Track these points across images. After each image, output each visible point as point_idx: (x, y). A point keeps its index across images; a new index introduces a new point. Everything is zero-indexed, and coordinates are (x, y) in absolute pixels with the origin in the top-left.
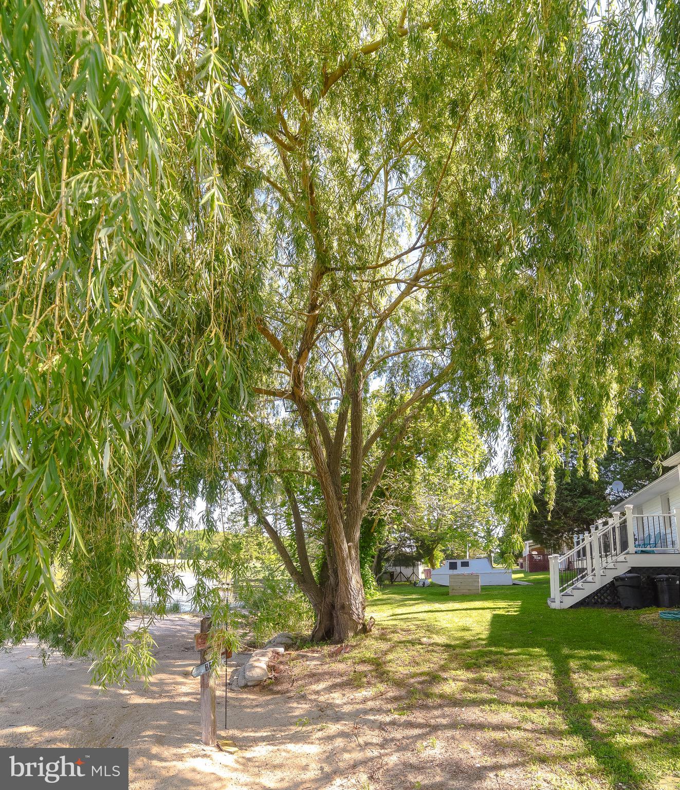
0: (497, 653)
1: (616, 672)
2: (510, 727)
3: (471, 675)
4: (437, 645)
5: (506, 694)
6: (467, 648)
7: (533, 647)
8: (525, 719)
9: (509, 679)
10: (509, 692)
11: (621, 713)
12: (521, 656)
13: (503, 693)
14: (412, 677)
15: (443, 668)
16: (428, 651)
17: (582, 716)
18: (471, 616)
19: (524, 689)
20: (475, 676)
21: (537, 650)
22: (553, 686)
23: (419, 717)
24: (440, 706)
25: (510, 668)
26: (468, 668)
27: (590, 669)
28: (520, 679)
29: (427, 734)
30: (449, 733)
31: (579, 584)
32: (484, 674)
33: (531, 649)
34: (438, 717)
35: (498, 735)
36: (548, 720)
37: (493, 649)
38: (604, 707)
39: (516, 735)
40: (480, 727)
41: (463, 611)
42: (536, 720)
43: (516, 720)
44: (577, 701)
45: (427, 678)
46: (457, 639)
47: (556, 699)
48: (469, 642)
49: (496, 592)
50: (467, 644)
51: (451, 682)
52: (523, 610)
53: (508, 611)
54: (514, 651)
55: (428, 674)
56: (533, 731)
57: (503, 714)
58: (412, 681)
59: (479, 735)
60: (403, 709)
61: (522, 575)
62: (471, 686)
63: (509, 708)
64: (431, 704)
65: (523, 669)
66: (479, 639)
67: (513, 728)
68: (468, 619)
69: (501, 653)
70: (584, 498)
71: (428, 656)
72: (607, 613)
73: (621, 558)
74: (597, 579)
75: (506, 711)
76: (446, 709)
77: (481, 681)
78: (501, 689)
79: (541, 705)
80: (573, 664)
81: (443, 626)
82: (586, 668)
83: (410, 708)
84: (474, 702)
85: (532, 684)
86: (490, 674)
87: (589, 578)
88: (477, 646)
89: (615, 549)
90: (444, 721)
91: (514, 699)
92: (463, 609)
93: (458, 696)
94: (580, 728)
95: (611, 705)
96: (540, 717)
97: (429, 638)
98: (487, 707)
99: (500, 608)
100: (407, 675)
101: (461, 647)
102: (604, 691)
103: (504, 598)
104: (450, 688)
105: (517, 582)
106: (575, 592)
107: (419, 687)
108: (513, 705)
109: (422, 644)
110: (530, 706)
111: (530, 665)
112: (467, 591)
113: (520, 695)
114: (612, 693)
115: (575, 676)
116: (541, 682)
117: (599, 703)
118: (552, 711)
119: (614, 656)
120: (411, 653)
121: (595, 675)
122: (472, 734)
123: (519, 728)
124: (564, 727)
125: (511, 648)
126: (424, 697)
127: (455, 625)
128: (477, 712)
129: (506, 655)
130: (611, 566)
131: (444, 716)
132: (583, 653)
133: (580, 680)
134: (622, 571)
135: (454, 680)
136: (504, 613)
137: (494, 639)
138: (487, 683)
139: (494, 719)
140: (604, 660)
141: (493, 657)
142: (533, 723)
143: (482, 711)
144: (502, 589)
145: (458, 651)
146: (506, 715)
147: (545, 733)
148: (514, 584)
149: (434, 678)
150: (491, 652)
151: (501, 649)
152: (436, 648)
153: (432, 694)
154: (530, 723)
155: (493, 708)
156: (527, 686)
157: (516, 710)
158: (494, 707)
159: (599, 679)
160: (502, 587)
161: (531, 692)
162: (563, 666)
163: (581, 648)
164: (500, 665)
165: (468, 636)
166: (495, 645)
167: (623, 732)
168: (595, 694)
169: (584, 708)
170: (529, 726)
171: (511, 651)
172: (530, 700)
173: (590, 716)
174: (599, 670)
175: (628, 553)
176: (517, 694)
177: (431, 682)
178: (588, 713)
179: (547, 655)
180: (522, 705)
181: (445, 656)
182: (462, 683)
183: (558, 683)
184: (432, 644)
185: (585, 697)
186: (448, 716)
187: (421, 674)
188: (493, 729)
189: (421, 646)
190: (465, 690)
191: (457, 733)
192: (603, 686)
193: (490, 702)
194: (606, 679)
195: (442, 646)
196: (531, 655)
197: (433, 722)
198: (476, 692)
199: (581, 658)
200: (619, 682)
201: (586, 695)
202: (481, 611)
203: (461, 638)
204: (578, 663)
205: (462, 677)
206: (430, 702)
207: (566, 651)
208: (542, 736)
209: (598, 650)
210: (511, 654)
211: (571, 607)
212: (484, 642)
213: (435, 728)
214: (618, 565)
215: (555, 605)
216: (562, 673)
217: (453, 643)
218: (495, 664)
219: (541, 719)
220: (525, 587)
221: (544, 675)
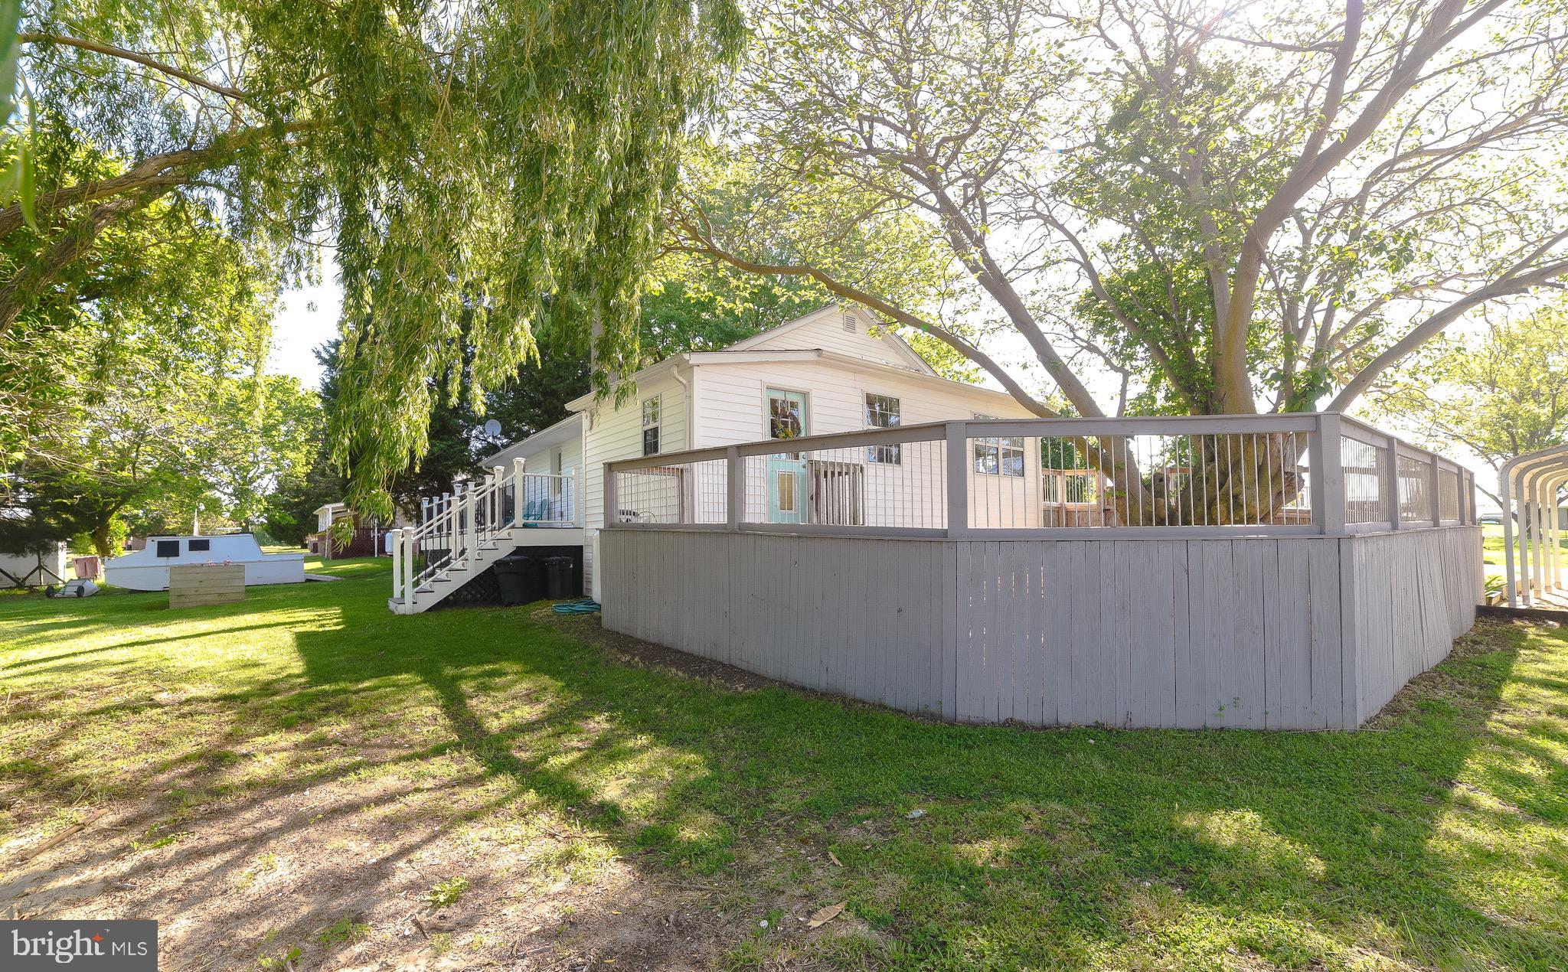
0: (335, 693)
1: (524, 685)
2: (404, 793)
3: (299, 737)
4: (204, 700)
5: (375, 751)
6: (273, 694)
7: (396, 674)
8: (420, 776)
9: (373, 727)
10: (379, 746)
11: (544, 733)
12: (382, 690)
13: (369, 751)
14: (161, 771)
15: (230, 738)
16: (183, 716)
17: (499, 750)
18: (247, 642)
19: (403, 736)
20: (308, 736)
21: (404, 676)
22: (447, 722)
23: (214, 834)
24: (253, 802)
25: (368, 711)
26: (289, 726)
27: (492, 689)
28: (391, 724)
29: (245, 854)
30: (295, 837)
31: (441, 574)
32: (325, 729)
33: (395, 677)
34: (257, 821)
35: (388, 810)
36: (455, 767)
37: (327, 687)
38: (523, 731)
39: (416, 801)
40: (353, 808)
41: (226, 635)
42: (438, 773)
43: (407, 782)
44: (485, 733)
45: (202, 763)
46: (240, 683)
47: (455, 737)
48: (269, 683)
49: (279, 596)
50: (267, 689)
51: (261, 757)
52: (347, 619)
53: (323, 626)
54: (367, 684)
55: (201, 756)
56: (440, 788)
57: (384, 779)
58: (162, 778)
59: (354, 820)
60: (163, 834)
61: (318, 565)
62: (308, 754)
63: (391, 768)
64: (232, 805)
65: (393, 707)
66: (289, 676)
67: (408, 793)
68: (243, 647)
69: (345, 691)
70: (442, 440)
71: (187, 724)
72: (487, 614)
73: (504, 533)
74: (469, 565)
75: (386, 773)
76: (270, 803)
77: (323, 742)
78: (363, 744)
79: (439, 751)
80: (467, 687)
81: (192, 666)
82: (484, 689)
83: (179, 826)
84: (323, 776)
85: (412, 724)
86: (336, 727)
87: (457, 564)
88: (292, 688)
89: (493, 521)
90: (275, 823)
91: (392, 754)
92: (224, 631)
93: (287, 776)
94: (500, 763)
95: (530, 727)
96: (442, 767)
97: (174, 690)
98: (352, 777)
99: (304, 622)
100: (143, 770)
101: (260, 696)
102: (517, 713)
103: (303, 604)
104: (261, 767)
105: (314, 577)
106: (437, 587)
107: (188, 783)
108: (396, 761)
109: (160, 705)
110: (423, 757)
111: (401, 701)
112: (216, 597)
113: (397, 747)
114: (526, 713)
115: (474, 702)
116: (426, 720)
117: (515, 729)
118: (456, 754)
119: (516, 667)
120: (134, 728)
121: (501, 695)
122: (341, 823)
123: (417, 790)
124: (480, 770)
125: (358, 681)
126: (209, 799)
127: (221, 661)
128: (336, 790)
129: (356, 692)
130: (490, 545)
131: (269, 816)
132: (475, 670)
133: (482, 706)
134: (504, 551)
135: (268, 753)
136: (314, 629)
137: (317, 672)
138: (336, 742)
139: (372, 790)
140: (506, 674)
141: (333, 700)
142: (434, 777)
143: (344, 785)
144: (290, 589)
145: (254, 702)
146: (388, 779)
147: (459, 784)
148: (308, 580)
149: (217, 760)
150: (325, 693)
151: (342, 685)
152: (202, 707)
153: (226, 788)
154: (430, 779)
155: (362, 776)
156: (407, 731)
157: (402, 768)
158: (364, 773)
159: (506, 700)
160: (288, 586)
161: (417, 738)
162: (453, 692)
163: (469, 664)
164: (349, 710)
165: (262, 675)
166: (328, 681)
167: (554, 754)
168: (506, 719)
169: (498, 738)
170: (429, 783)
171: (360, 686)
172: (418, 749)
173: (509, 748)
174: (503, 688)
175: (513, 527)
176: (391, 746)
177: (213, 770)
178: (505, 743)
179: (424, 682)
180: (408, 759)
181: (230, 715)
182: (285, 754)
183: (453, 715)
184: (188, 701)
185: (494, 725)
186: (278, 812)
187: (185, 760)
188: (377, 804)
189: (159, 710)
190: (296, 763)
191: (312, 832)
192: (513, 707)
193: (355, 768)
194: (514, 698)
195: (215, 701)
196: (398, 686)
197: (248, 832)
198: (319, 760)
199: (475, 677)
200: (531, 698)
201: (496, 723)
202: (265, 630)
203: (249, 681)
204: (472, 684)
205: (283, 744)
206: (229, 802)
207: (449, 671)
208: (457, 789)
209: (494, 663)
210: (364, 690)
211: (430, 610)
212: (302, 680)
213: (261, 840)
214: (500, 544)
215: (406, 608)
216: (453, 703)
217: (237, 691)
218: (341, 709)
219: (445, 769)
220: (333, 584)
221: (430, 710)
